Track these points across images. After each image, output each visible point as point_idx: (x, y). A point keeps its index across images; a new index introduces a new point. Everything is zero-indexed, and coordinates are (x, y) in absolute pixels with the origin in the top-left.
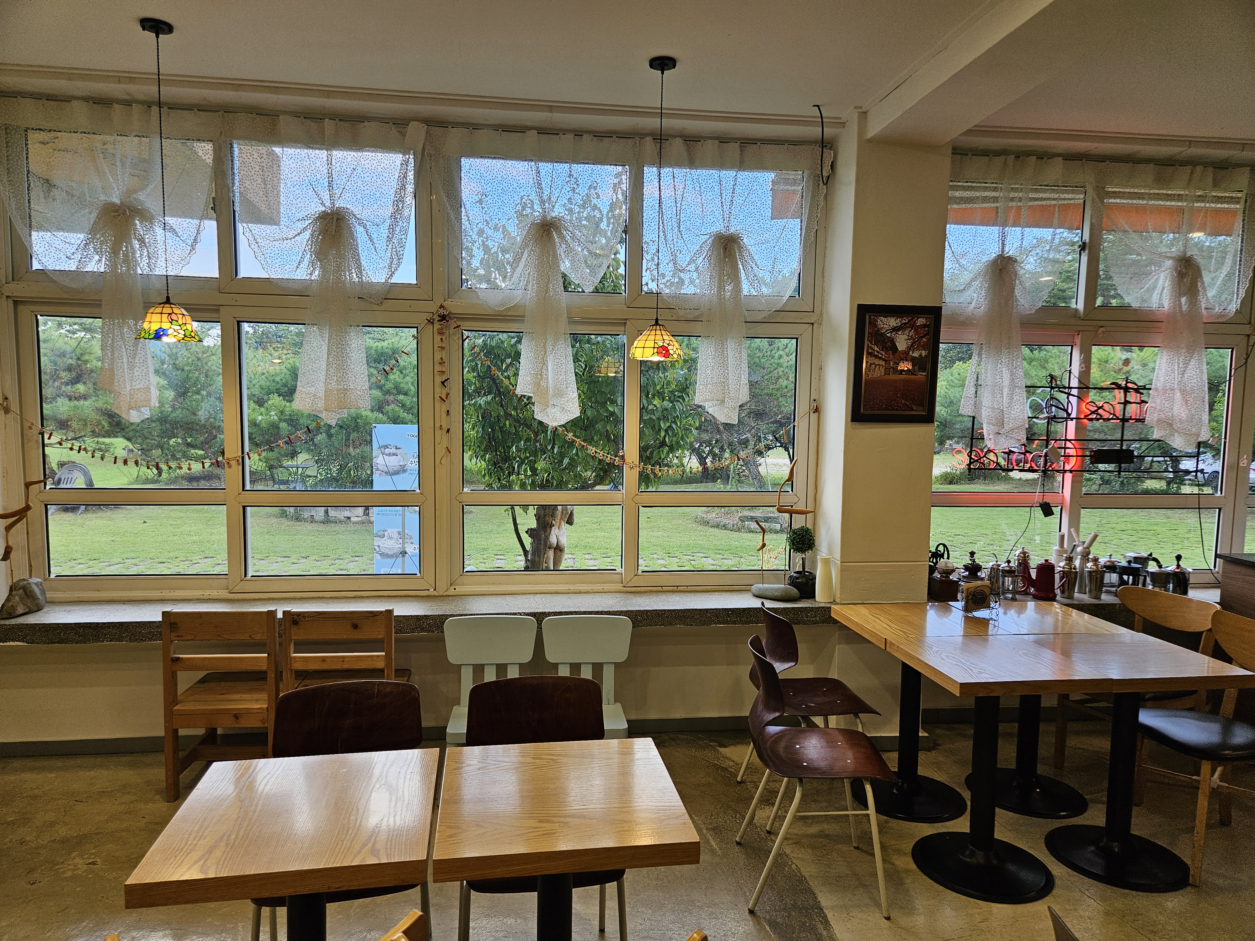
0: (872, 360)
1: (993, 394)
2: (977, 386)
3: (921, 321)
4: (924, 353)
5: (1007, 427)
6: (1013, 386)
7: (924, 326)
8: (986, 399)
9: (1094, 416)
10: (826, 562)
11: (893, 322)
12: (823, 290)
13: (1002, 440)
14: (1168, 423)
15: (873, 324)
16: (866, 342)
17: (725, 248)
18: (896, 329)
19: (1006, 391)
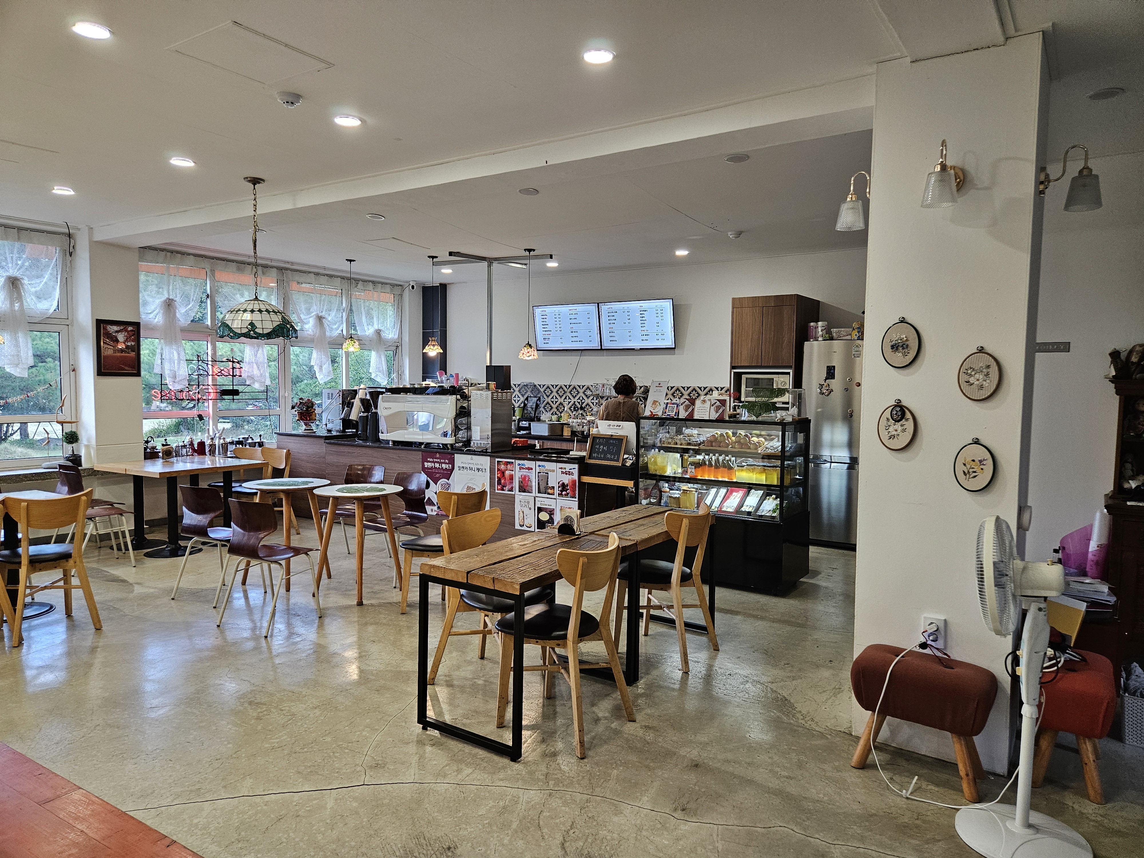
0: (106, 346)
1: (170, 362)
2: (162, 359)
3: (130, 328)
4: (133, 344)
5: (177, 379)
6: (179, 360)
7: (132, 331)
8: (167, 366)
9: (219, 374)
10: (87, 447)
11: (115, 328)
12: (73, 309)
13: (176, 385)
14: (251, 377)
15: (105, 329)
16: (102, 338)
17: (13, 284)
18: (117, 332)
19: (176, 362)
